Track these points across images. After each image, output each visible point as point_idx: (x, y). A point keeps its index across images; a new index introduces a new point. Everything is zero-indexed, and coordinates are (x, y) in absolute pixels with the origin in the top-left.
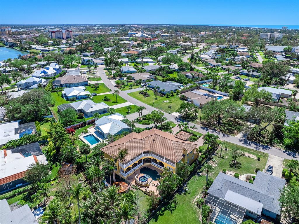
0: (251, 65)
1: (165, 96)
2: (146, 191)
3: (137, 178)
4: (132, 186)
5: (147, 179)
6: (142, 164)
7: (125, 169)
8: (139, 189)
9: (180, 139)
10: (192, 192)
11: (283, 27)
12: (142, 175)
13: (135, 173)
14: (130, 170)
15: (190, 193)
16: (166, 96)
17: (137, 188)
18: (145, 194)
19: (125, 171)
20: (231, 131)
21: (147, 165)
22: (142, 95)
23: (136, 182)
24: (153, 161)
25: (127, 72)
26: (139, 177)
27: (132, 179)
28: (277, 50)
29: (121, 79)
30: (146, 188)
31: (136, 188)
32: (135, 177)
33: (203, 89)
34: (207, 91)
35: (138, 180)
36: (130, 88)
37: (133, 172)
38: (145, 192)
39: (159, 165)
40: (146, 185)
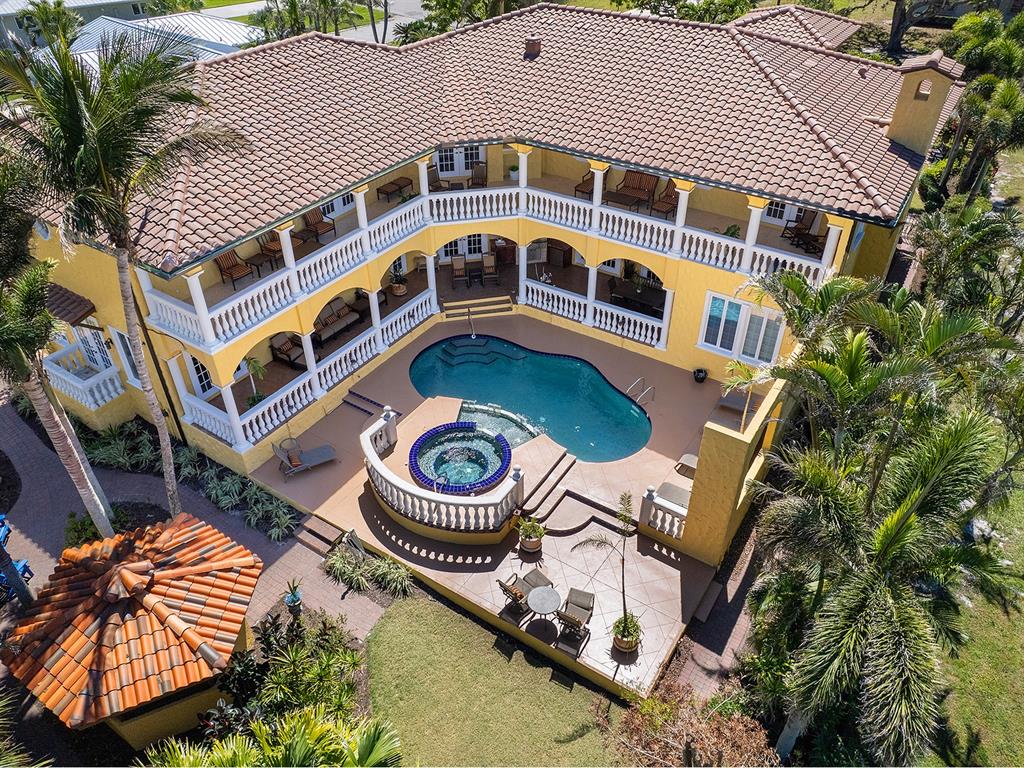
2: (516, 610)
3: (384, 454)
4: (336, 561)
5: (503, 449)
6: (427, 311)
7: (226, 360)
8: (419, 582)
12: (440, 410)
13: (360, 404)
14: (303, 369)
17: (394, 575)
18: (507, 644)
19: (225, 380)
21: (482, 310)
23: (374, 503)
24: (531, 275)
26: (408, 432)
27: (331, 462)
30: (511, 567)
31: (381, 582)
32: (365, 438)
35: (395, 474)
37: (342, 391)
38: (506, 625)
39: (598, 298)
40: (505, 530)
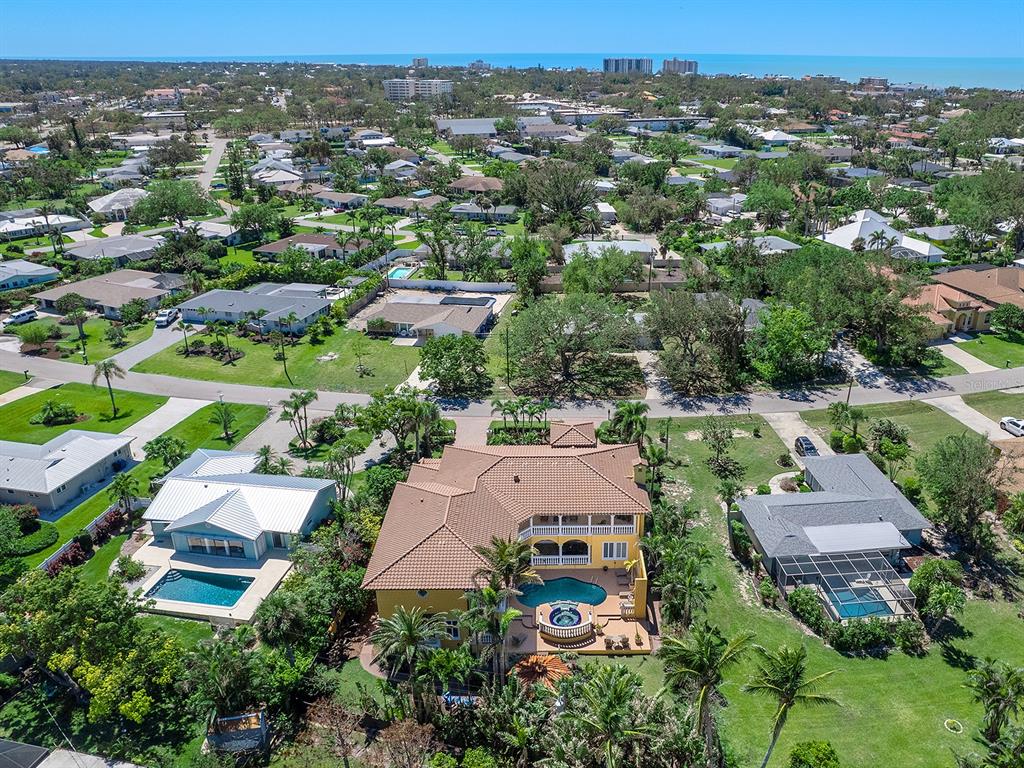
0: (458, 186)
1: (302, 340)
8: (580, 653)
9: (576, 446)
10: (715, 582)
11: (414, 60)
15: (715, 587)
16: (307, 338)
20: (621, 388)
22: (202, 358)
25: (11, 285)
28: (478, 133)
29: (20, 320)
33: (406, 288)
34: (424, 290)
36: (116, 346)
39: (564, 553)
